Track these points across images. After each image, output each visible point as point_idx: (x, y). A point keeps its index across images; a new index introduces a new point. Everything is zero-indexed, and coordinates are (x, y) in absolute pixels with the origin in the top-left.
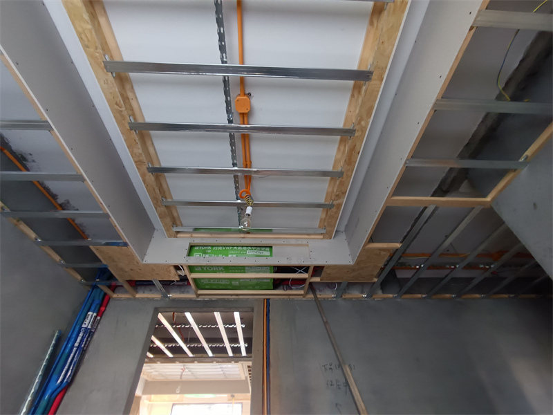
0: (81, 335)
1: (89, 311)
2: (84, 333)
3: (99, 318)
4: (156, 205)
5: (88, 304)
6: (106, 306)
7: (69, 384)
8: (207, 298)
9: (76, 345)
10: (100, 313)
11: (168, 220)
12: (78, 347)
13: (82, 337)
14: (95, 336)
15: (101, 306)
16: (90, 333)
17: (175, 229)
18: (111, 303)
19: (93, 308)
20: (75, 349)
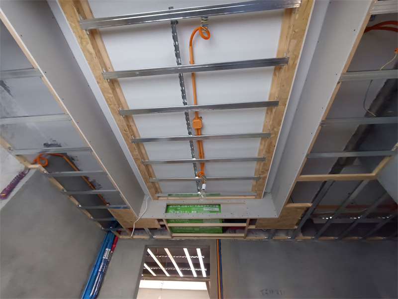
0: (102, 264)
1: (106, 248)
2: (104, 262)
3: (112, 252)
4: (146, 182)
5: (106, 244)
6: (116, 244)
7: (97, 296)
8: (178, 239)
9: (100, 270)
10: (112, 249)
11: (153, 190)
12: (101, 272)
13: (103, 266)
15: (113, 244)
16: (107, 262)
17: (157, 195)
18: (119, 242)
19: (108, 246)
20: (99, 273)
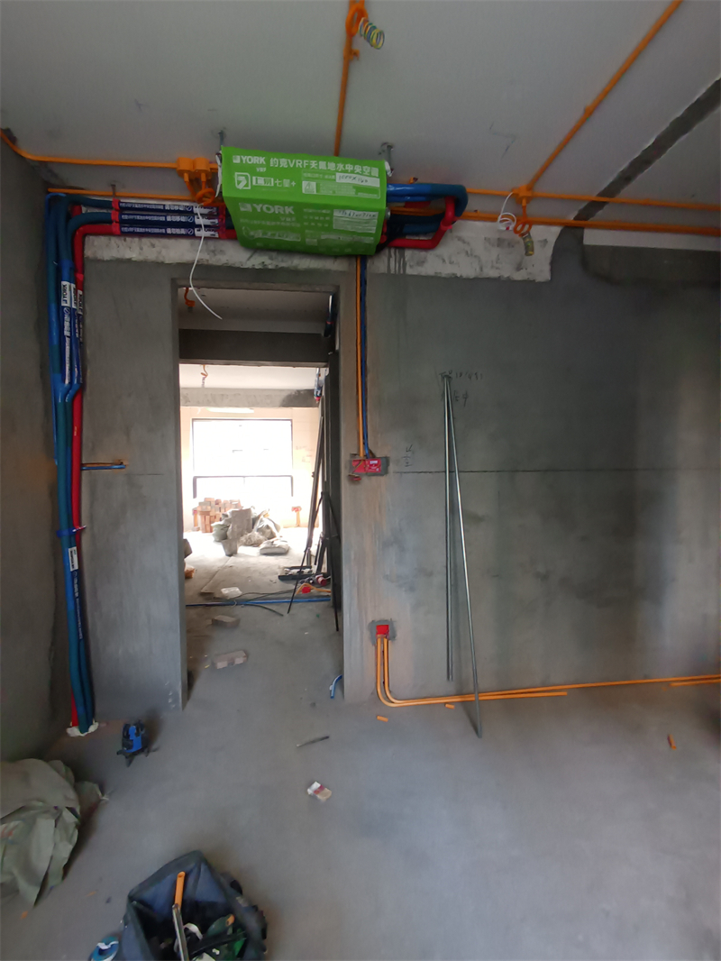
0: (67, 318)
2: (70, 315)
6: (83, 272)
7: (82, 387)
9: (67, 333)
10: (79, 285)
12: (70, 337)
13: (70, 322)
14: (88, 321)
16: (77, 318)
18: (89, 268)
19: (66, 272)
20: (67, 340)
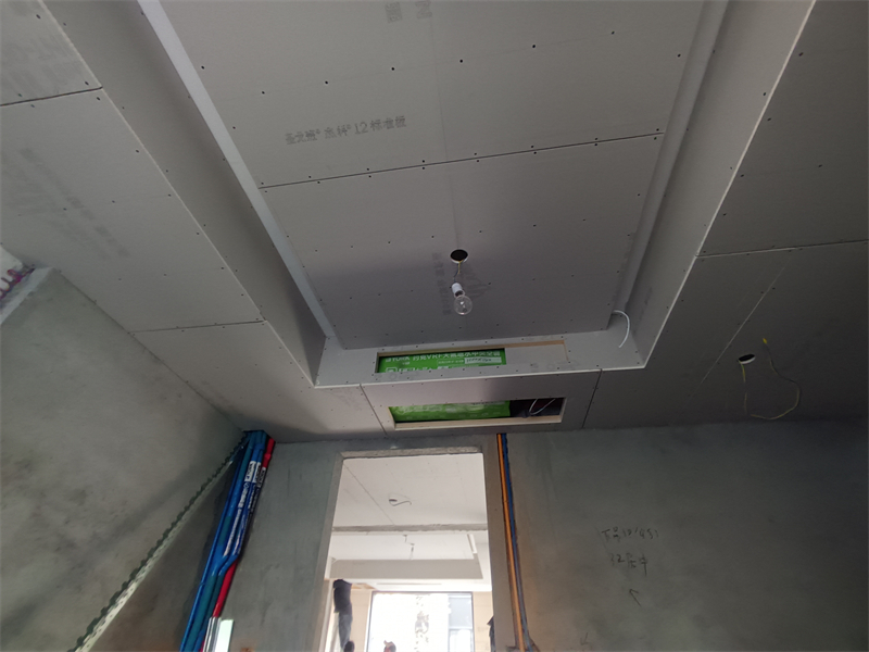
0: (245, 491)
1: (250, 460)
2: (249, 489)
3: (264, 469)
6: (272, 453)
7: (240, 557)
9: (241, 505)
10: (265, 463)
12: (243, 509)
13: (247, 495)
14: (263, 493)
15: (265, 452)
18: (278, 448)
19: (255, 456)
20: (239, 511)
